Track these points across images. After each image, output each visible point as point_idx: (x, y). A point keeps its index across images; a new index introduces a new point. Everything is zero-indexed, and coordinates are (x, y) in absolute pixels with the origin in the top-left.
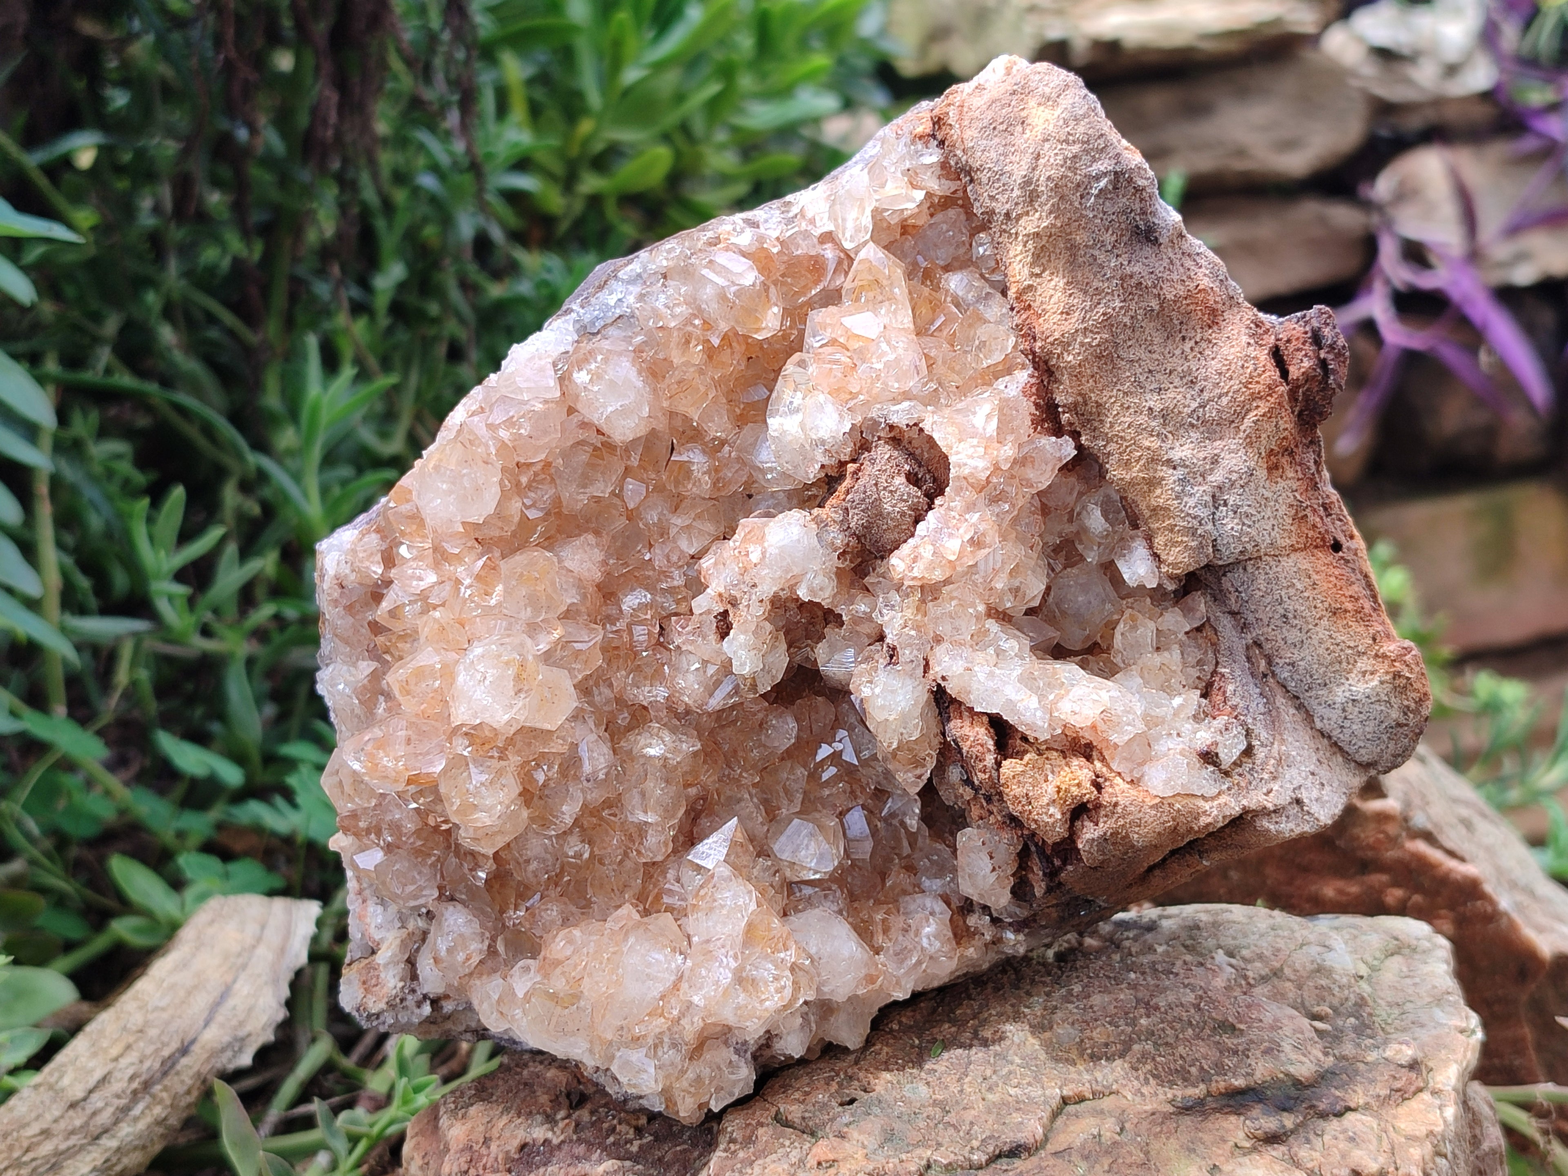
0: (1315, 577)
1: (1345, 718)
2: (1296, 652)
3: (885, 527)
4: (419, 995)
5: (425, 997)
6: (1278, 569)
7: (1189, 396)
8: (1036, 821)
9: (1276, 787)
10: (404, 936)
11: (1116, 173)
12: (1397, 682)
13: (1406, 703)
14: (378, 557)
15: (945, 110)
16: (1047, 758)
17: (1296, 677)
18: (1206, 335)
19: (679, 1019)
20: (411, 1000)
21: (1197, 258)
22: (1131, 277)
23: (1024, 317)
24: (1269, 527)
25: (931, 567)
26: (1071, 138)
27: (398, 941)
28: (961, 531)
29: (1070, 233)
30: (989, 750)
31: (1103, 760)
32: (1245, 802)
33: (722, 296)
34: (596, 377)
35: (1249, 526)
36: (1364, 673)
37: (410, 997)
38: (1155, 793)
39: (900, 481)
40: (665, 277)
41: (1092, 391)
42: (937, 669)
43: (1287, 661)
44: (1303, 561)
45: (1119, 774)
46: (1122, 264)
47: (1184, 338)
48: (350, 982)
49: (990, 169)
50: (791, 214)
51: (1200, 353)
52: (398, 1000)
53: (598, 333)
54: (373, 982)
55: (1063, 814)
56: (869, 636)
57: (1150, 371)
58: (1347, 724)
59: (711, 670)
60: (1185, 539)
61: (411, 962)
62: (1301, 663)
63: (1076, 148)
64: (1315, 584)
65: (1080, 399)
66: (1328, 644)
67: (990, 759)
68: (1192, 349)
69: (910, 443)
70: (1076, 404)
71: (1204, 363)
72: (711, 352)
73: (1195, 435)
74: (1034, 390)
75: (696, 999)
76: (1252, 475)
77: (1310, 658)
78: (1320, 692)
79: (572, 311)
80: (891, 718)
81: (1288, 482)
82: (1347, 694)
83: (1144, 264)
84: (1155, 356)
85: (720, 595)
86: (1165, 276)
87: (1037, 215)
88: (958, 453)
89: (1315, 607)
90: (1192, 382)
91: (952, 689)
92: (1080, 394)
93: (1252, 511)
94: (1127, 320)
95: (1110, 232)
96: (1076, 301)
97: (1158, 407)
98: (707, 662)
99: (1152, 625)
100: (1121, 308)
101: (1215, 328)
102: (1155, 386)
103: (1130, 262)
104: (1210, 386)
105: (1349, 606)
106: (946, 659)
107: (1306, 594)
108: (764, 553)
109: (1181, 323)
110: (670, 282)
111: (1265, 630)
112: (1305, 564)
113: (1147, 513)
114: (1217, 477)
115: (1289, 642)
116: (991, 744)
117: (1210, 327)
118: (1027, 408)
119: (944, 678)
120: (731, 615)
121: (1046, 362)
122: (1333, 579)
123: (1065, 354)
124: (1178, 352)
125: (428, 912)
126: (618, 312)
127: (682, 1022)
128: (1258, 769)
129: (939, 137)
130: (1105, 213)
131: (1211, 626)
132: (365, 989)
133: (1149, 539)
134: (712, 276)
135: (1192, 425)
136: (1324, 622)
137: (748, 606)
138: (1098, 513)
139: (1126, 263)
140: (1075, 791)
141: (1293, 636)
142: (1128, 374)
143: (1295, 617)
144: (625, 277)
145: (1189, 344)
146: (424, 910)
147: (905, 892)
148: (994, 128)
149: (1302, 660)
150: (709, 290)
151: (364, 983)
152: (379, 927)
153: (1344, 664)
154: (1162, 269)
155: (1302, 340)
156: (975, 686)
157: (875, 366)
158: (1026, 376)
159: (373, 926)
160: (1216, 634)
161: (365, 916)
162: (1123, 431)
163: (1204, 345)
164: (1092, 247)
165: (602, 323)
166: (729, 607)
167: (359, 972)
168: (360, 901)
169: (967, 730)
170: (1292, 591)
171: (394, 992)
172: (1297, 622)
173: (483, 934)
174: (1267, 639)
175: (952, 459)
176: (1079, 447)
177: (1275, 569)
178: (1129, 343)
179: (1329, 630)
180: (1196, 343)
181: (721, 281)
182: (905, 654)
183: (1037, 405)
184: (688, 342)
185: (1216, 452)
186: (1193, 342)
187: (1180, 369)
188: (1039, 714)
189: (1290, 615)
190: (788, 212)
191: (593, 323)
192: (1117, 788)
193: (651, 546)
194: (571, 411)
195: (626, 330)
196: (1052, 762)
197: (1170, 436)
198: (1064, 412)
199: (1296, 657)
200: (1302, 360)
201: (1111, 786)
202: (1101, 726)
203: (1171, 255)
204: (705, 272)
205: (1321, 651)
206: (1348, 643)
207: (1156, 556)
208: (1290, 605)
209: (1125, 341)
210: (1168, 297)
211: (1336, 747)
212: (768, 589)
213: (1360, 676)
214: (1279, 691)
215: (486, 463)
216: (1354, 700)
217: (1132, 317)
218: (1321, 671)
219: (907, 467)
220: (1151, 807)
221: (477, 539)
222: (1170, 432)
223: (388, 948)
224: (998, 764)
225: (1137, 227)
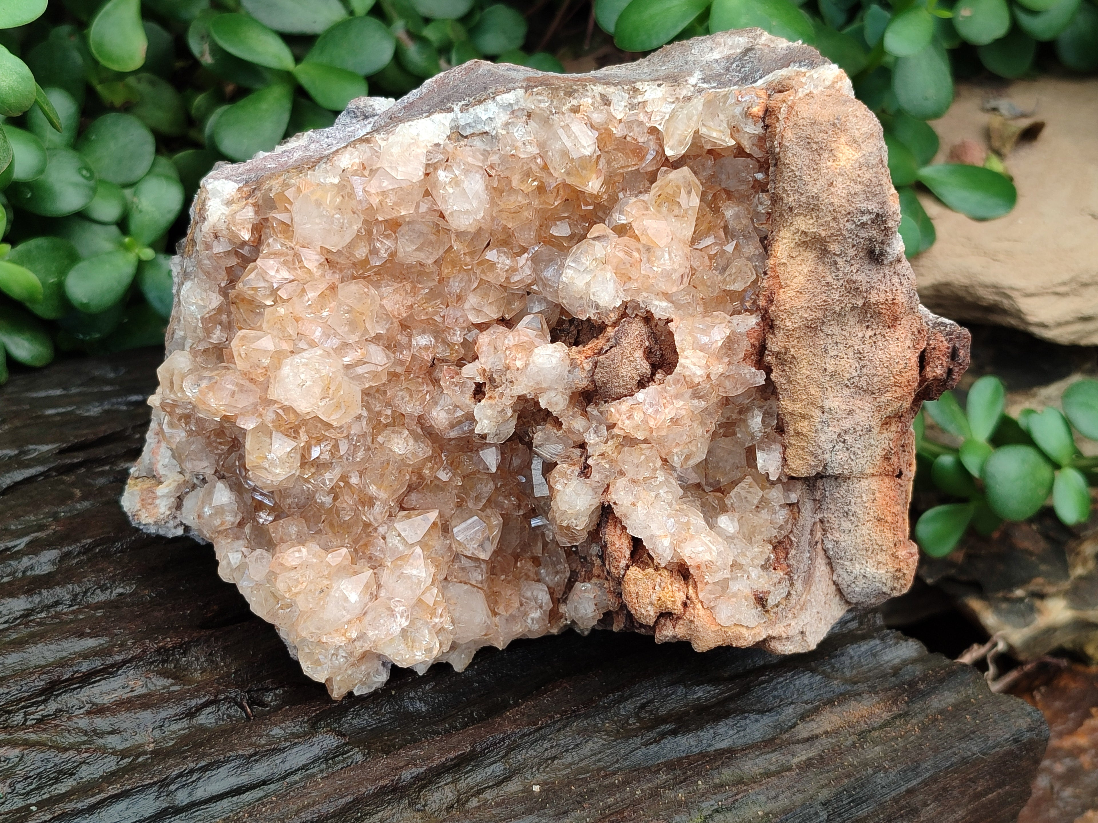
0: (877, 495)
1: (854, 582)
2: (843, 535)
3: (617, 384)
4: (178, 521)
5: (182, 524)
6: (857, 486)
7: (853, 367)
8: (636, 610)
9: (793, 623)
10: (181, 481)
11: (878, 214)
12: (897, 574)
13: (895, 585)
14: (250, 226)
15: (779, 105)
16: (660, 574)
17: (836, 549)
18: (884, 332)
19: (355, 640)
20: (171, 523)
21: (902, 278)
22: (854, 282)
23: (771, 283)
24: (864, 462)
25: (637, 427)
26: (859, 179)
27: (176, 484)
28: (667, 411)
29: (828, 242)
30: (625, 557)
31: (695, 587)
32: (770, 632)
33: (565, 153)
34: (456, 182)
35: (852, 460)
36: (879, 563)
37: (172, 522)
38: (719, 622)
39: (639, 354)
40: (529, 115)
41: (793, 347)
42: (613, 496)
43: (835, 539)
44: (874, 484)
45: (702, 602)
46: (852, 271)
47: (868, 327)
48: (132, 494)
49: (793, 171)
50: (635, 101)
51: (875, 342)
52: (163, 522)
53: (466, 137)
54: (150, 501)
55: (656, 613)
56: (574, 442)
57: (837, 343)
58: (853, 585)
59: (459, 413)
60: (809, 458)
61: (180, 500)
62: (843, 544)
63: (858, 188)
64: (875, 499)
65: (783, 350)
66: (865, 539)
67: (623, 563)
68: (870, 337)
69: (656, 326)
70: (778, 353)
71: (874, 350)
72: (541, 189)
73: (846, 392)
74: (755, 335)
75: (370, 633)
76: (870, 431)
77: (850, 542)
78: (845, 563)
79: (453, 111)
80: (569, 512)
81: (890, 434)
82: (862, 571)
83: (866, 274)
84: (844, 333)
85: (484, 370)
86: (876, 285)
87: (811, 221)
88: (687, 358)
89: (868, 514)
90: (860, 358)
91: (618, 511)
92: (785, 347)
93: (859, 452)
94: (838, 309)
95: (854, 249)
96: (810, 286)
97: (830, 368)
98: (458, 407)
99: (761, 493)
100: (838, 301)
101: (892, 330)
102: (835, 353)
103: (858, 271)
104: (870, 366)
105: (889, 519)
106: (622, 493)
107: (866, 505)
108: (526, 365)
109: (872, 317)
110: (532, 123)
111: (830, 515)
112: (874, 486)
113: (792, 432)
114: (847, 424)
115: (842, 528)
116: (628, 553)
117: (889, 327)
118: (745, 345)
119: (615, 503)
120: (487, 388)
121: (772, 321)
122: (887, 498)
123: (788, 320)
124: (860, 335)
125: (204, 479)
126: (487, 129)
127: (356, 643)
128: (787, 610)
129: (767, 122)
130: (857, 236)
131: (798, 507)
132: (142, 504)
133: (785, 447)
134: (565, 138)
135: (847, 386)
136: (869, 525)
137: (502, 394)
138: (759, 419)
139: (855, 271)
140: (669, 605)
141: (846, 525)
142: (822, 342)
143: (853, 515)
144: (501, 102)
145: (870, 333)
146: (201, 477)
147: (528, 577)
148: (809, 143)
149: (845, 541)
150: (558, 146)
151: (143, 500)
152: (165, 466)
153: (870, 553)
154: (876, 281)
155: (943, 352)
156: (634, 517)
157: (655, 268)
158: (754, 323)
159: (161, 463)
160: (799, 513)
161: (157, 454)
162: (802, 379)
163: (879, 337)
164: (838, 255)
165: (472, 131)
166: (487, 382)
167: (142, 490)
168: (157, 440)
169: (615, 539)
170: (859, 500)
171: (162, 516)
172: (852, 518)
173: (236, 514)
174: (828, 521)
175: (681, 360)
176: (768, 379)
177: (855, 485)
178: (832, 323)
179: (869, 530)
180: (875, 335)
181: (569, 145)
182: (595, 476)
183: (753, 345)
184: (528, 176)
185: (854, 408)
186: (873, 332)
187: (856, 348)
188: (668, 551)
189: (851, 514)
190: (634, 98)
191: (464, 127)
192: (696, 611)
193: (448, 306)
194: (427, 193)
195: (487, 144)
196: (663, 578)
197: (829, 389)
198: (769, 355)
199: (841, 539)
200: (937, 367)
201: (694, 609)
202: (703, 568)
203: (887, 272)
204: (560, 131)
205: (859, 541)
206: (878, 542)
207: (785, 460)
208: (853, 508)
209: (829, 321)
210: (872, 300)
211: (839, 591)
212: (521, 389)
213: (876, 564)
214: (821, 553)
215: (354, 213)
216: (864, 576)
217: (842, 308)
218: (853, 552)
219: (647, 344)
220: (712, 632)
221: (327, 259)
222: (831, 387)
223: (167, 486)
224: (628, 567)
225: (874, 251)
